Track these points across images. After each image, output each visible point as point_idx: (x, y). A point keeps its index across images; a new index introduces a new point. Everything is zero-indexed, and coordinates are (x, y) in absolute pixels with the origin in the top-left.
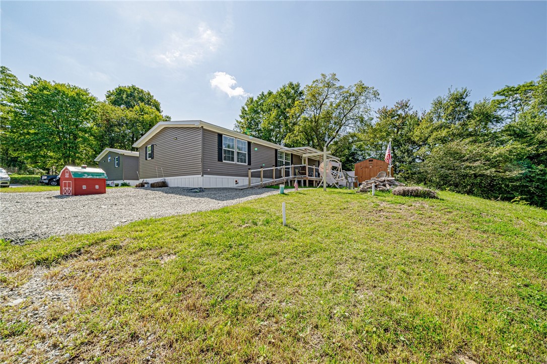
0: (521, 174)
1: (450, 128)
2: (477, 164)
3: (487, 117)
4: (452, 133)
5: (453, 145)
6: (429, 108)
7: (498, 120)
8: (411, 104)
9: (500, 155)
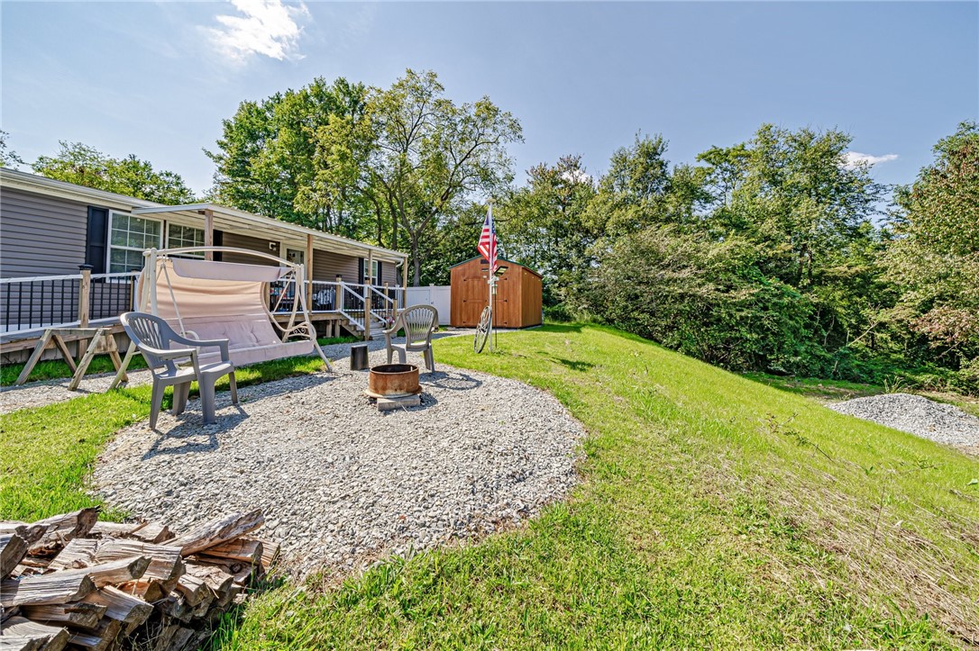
0: (753, 295)
1: (639, 206)
2: (685, 273)
3: (692, 192)
4: (644, 215)
5: (646, 236)
6: (607, 169)
7: (707, 198)
8: (583, 162)
9: (719, 258)
